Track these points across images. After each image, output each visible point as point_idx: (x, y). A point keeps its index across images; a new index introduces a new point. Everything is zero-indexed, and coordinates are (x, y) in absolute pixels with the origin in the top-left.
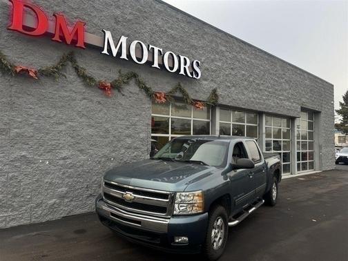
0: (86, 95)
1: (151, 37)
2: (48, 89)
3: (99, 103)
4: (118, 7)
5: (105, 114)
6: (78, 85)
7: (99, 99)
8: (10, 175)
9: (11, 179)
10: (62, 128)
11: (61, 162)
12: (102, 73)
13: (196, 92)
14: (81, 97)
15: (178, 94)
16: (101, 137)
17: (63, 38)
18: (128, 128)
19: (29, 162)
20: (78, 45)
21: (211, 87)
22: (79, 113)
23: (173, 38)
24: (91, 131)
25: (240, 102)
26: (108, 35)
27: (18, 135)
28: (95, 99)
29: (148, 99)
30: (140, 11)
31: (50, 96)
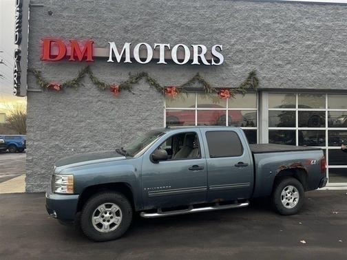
0: (100, 98)
1: (162, 34)
2: (72, 96)
3: (112, 103)
4: (127, 18)
5: (117, 111)
6: (94, 91)
7: (111, 100)
8: (50, 157)
9: (50, 160)
10: (83, 124)
11: (83, 150)
12: (113, 78)
13: (223, 79)
14: (97, 100)
15: (197, 85)
16: (114, 130)
17: (76, 57)
18: (139, 122)
19: (61, 149)
20: (88, 60)
21: (246, 71)
22: (95, 112)
23: (190, 28)
24: (105, 126)
25: (303, 82)
26: (113, 45)
27: (54, 130)
28: (108, 100)
29: (160, 94)
30: (149, 14)
31: (74, 101)
